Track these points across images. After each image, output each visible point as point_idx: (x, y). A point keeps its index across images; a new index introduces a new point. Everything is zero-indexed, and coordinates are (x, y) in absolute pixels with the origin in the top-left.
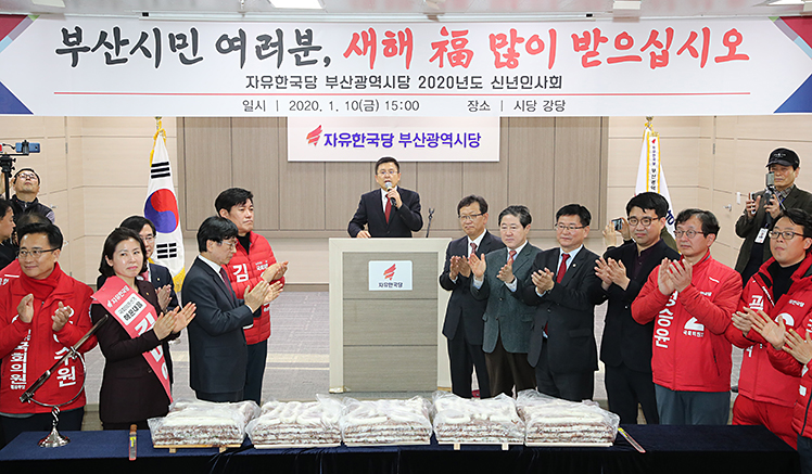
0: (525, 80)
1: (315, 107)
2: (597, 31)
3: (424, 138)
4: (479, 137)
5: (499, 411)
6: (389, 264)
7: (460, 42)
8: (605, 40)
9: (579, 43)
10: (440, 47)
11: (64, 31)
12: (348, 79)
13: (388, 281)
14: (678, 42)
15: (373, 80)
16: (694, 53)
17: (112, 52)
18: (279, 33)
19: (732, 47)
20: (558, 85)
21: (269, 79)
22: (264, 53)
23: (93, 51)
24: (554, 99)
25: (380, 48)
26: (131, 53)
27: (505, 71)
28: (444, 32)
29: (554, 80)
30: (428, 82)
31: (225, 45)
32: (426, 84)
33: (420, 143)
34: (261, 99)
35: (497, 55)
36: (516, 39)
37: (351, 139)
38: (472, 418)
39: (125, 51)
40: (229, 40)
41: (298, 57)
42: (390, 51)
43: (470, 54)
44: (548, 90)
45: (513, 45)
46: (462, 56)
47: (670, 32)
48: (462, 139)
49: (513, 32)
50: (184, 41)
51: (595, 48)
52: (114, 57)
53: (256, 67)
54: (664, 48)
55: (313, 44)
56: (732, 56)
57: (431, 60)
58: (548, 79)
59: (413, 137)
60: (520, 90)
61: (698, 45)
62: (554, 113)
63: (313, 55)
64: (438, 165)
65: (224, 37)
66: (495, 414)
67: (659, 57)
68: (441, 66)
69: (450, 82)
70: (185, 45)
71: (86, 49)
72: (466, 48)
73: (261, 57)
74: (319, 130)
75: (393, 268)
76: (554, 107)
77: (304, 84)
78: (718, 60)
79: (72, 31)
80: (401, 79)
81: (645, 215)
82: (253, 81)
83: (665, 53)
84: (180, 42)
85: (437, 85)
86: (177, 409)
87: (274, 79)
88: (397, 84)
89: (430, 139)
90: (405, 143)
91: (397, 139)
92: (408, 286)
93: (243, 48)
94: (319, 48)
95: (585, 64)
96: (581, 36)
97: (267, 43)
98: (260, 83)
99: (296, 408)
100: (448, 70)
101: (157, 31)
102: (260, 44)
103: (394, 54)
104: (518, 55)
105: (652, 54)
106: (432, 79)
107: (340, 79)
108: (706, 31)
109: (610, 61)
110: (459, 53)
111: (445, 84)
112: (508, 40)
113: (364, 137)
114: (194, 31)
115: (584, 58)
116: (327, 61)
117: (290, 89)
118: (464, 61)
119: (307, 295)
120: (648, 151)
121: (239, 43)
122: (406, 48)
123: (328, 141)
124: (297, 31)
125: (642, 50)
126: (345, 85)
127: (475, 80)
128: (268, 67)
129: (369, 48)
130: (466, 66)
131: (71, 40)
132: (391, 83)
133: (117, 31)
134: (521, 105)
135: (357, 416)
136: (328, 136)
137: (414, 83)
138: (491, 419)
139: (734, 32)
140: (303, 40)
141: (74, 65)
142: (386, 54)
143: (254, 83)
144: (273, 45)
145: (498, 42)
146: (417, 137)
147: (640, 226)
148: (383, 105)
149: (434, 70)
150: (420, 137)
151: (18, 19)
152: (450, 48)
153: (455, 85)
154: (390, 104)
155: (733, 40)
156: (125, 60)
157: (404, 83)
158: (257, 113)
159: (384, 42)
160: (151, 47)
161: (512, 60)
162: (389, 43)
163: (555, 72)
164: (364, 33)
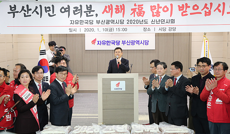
0: (162, 21)
1: (93, 30)
2: (186, 4)
3: (130, 42)
4: (148, 41)
5: (153, 129)
6: (117, 82)
7: (140, 8)
8: (189, 7)
9: (181, 8)
10: (134, 10)
11: (10, 6)
12: (103, 21)
13: (117, 88)
14: (214, 7)
15: (112, 21)
16: (220, 11)
17: (26, 13)
18: (81, 6)
20: (173, 22)
21: (77, 21)
23: (20, 12)
24: (172, 27)
25: (114, 11)
26: (32, 13)
27: (156, 18)
28: (135, 5)
29: (172, 21)
30: (130, 22)
31: (63, 10)
32: (129, 22)
33: (129, 44)
34: (75, 28)
35: (153, 12)
36: (159, 7)
37: (106, 43)
38: (144, 131)
39: (30, 13)
40: (64, 9)
41: (87, 14)
42: (117, 11)
43: (144, 12)
44: (170, 24)
45: (158, 9)
47: (211, 4)
48: (143, 42)
49: (158, 5)
50: (50, 9)
51: (186, 9)
52: (27, 15)
53: (73, 17)
54: (209, 9)
55: (92, 10)
57: (131, 15)
58: (170, 20)
59: (126, 42)
60: (160, 24)
61: (221, 8)
62: (172, 32)
63: (92, 13)
64: (135, 51)
65: (63, 8)
66: (152, 130)
67: (208, 12)
68: (134, 16)
70: (50, 10)
71: (17, 12)
72: (142, 10)
73: (75, 14)
74: (95, 40)
75: (119, 83)
76: (172, 30)
77: (89, 23)
78: (228, 13)
79: (13, 6)
80: (121, 21)
81: (203, 65)
82: (72, 22)
83: (210, 11)
84: (48, 9)
85: (133, 23)
86: (46, 128)
87: (79, 21)
89: (132, 42)
90: (124, 44)
91: (121, 42)
92: (124, 89)
93: (69, 11)
94: (94, 11)
95: (183, 15)
96: (181, 6)
97: (77, 9)
98: (75, 22)
99: (85, 128)
100: (137, 18)
101: (41, 6)
102: (74, 10)
103: (119, 12)
104: (160, 12)
105: (205, 11)
106: (131, 21)
107: (101, 21)
108: (224, 4)
109: (191, 14)
110: (140, 12)
111: (135, 22)
112: (157, 7)
113: (110, 42)
114: (53, 6)
115: (182, 13)
116: (97, 15)
117: (85, 25)
118: (142, 15)
119: (92, 94)
120: (205, 45)
121: (67, 10)
122: (123, 11)
123: (98, 43)
124: (87, 5)
125: (202, 10)
126: (102, 23)
127: (146, 21)
128: (77, 17)
129: (111, 11)
130: (142, 16)
131: (13, 9)
132: (118, 22)
133: (27, 6)
134: (161, 29)
135: (105, 130)
136: (98, 41)
137: (125, 22)
138: (150, 131)
140: (89, 8)
141: (14, 17)
142: (116, 12)
143: (73, 23)
144: (79, 10)
145: (153, 8)
146: (128, 42)
147: (201, 68)
148: (115, 30)
149: (132, 17)
150: (129, 42)
152: (137, 10)
153: (139, 23)
154: (118, 29)
156: (30, 16)
157: (122, 22)
158: (74, 33)
159: (115, 9)
160: (39, 11)
161: (158, 14)
162: (117, 9)
163: (172, 18)
164: (109, 6)
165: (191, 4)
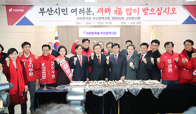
0: (133, 18)
1: (91, 23)
2: (147, 8)
4: (116, 32)
7: (120, 10)
8: (149, 10)
9: (144, 10)
10: (116, 11)
11: (41, 8)
12: (97, 18)
14: (163, 10)
15: (102, 18)
17: (50, 13)
18: (84, 8)
19: (174, 11)
22: (81, 12)
24: (139, 21)
25: (104, 11)
26: (54, 13)
27: (129, 16)
28: (117, 8)
30: (113, 18)
31: (73, 11)
32: (113, 19)
34: (80, 22)
35: (127, 13)
36: (131, 10)
37: (91, 33)
39: (53, 12)
41: (87, 13)
42: (106, 12)
43: (122, 12)
44: (137, 20)
45: (130, 11)
46: (120, 13)
47: (161, 8)
49: (131, 8)
51: (147, 11)
52: (50, 14)
54: (160, 11)
55: (90, 11)
56: (173, 13)
57: (114, 14)
58: (138, 18)
60: (132, 20)
61: (167, 11)
63: (90, 13)
64: (108, 38)
65: (73, 9)
67: (159, 13)
69: (118, 18)
70: (65, 11)
71: (45, 12)
72: (121, 11)
73: (80, 13)
74: (85, 31)
76: (139, 23)
77: (88, 19)
78: (171, 14)
79: (42, 8)
81: (156, 45)
82: (78, 18)
84: (63, 10)
85: (115, 19)
87: (83, 18)
88: (107, 19)
89: (106, 33)
90: (102, 34)
91: (100, 33)
93: (76, 12)
94: (92, 11)
95: (145, 15)
96: (144, 9)
98: (80, 18)
100: (118, 16)
101: (59, 8)
102: (80, 11)
103: (107, 12)
104: (131, 13)
105: (158, 12)
107: (96, 18)
108: (169, 8)
109: (150, 14)
110: (120, 12)
111: (117, 19)
112: (130, 10)
113: (94, 33)
114: (66, 8)
115: (145, 13)
116: (93, 14)
117: (86, 20)
118: (121, 14)
120: (152, 34)
121: (75, 11)
122: (109, 11)
124: (87, 8)
125: (156, 12)
126: (97, 19)
127: (123, 18)
128: (81, 15)
129: (102, 11)
130: (121, 15)
131: (42, 10)
132: (106, 18)
133: (51, 8)
134: (132, 23)
136: (87, 32)
137: (111, 18)
139: (174, 8)
140: (88, 10)
141: (42, 15)
142: (105, 13)
143: (78, 19)
144: (82, 11)
145: (127, 10)
146: (104, 33)
147: (154, 47)
148: (104, 23)
149: (115, 16)
151: (31, 6)
152: (118, 11)
154: (106, 23)
155: (174, 10)
156: (53, 14)
157: (108, 18)
158: (79, 25)
159: (105, 10)
160: (58, 12)
161: (130, 14)
162: (106, 10)
163: (139, 16)
164: (101, 8)
165: (150, 8)
